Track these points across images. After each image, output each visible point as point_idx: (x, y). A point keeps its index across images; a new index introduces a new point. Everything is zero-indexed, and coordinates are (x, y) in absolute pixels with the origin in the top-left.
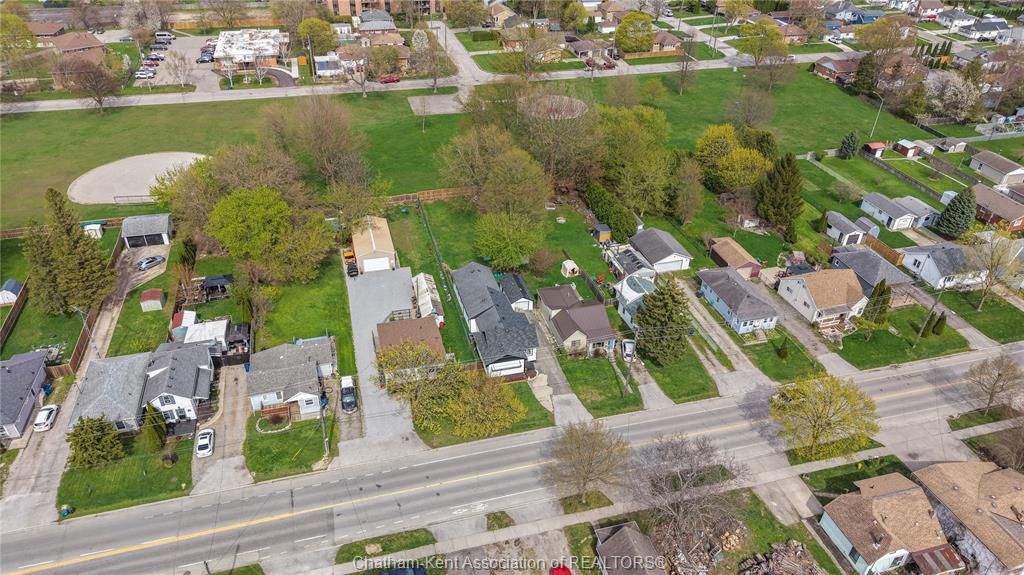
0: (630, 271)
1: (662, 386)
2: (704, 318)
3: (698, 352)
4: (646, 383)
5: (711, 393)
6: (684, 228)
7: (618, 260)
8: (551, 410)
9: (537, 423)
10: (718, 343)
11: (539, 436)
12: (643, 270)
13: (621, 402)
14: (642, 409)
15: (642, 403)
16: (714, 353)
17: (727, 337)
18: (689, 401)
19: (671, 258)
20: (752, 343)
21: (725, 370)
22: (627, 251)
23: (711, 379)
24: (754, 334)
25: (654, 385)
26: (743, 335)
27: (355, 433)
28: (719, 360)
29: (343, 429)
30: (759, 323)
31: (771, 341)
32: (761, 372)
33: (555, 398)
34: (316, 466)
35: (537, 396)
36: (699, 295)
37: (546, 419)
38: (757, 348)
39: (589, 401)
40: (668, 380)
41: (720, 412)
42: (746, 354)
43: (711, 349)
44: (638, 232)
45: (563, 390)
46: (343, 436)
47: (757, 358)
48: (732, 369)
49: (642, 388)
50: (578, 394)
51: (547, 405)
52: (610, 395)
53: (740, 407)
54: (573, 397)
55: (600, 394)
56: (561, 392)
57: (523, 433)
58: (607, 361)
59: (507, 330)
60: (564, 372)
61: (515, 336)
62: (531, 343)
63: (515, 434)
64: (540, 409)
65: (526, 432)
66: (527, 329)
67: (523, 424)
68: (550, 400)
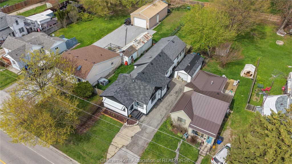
29: (13, 86)
35: (114, 140)
51: (111, 150)
56: (133, 148)
57: (71, 158)
58: (197, 151)
59: (134, 81)
60: (154, 136)
61: (137, 87)
62: (143, 99)
63: (66, 155)
64: (103, 151)
65: (72, 159)
66: (147, 87)
67: (79, 152)
68: (118, 149)
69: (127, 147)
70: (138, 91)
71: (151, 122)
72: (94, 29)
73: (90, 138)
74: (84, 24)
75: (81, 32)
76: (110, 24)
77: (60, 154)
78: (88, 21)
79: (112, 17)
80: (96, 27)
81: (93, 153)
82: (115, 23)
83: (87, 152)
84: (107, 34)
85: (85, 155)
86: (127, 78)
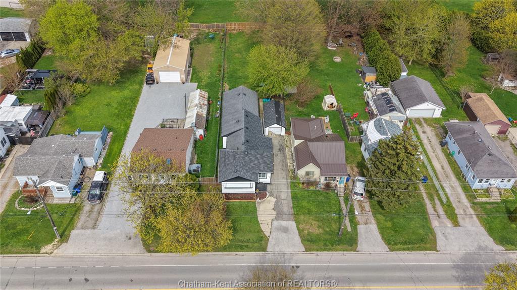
0: (382, 113)
1: (382, 230)
2: (443, 167)
3: (427, 201)
4: (366, 224)
5: (428, 246)
6: (444, 80)
7: (375, 101)
8: (267, 234)
9: (250, 245)
10: (449, 195)
11: (248, 259)
12: (394, 113)
13: (337, 239)
14: (355, 250)
15: (356, 244)
16: (442, 204)
17: (460, 190)
18: (404, 250)
19: (424, 106)
20: (484, 200)
21: (449, 224)
22: (385, 94)
23: (431, 231)
24: (487, 191)
25: (373, 227)
26: (476, 190)
27: (90, 223)
28: (446, 212)
29: (82, 218)
30: (495, 182)
31: (504, 201)
32: (485, 233)
33: (276, 223)
34: (44, 249)
35: (259, 219)
36: (443, 144)
37: (260, 243)
38: (488, 207)
39: (306, 232)
40: (389, 224)
41: (432, 268)
42: (475, 211)
43: (440, 199)
44: (401, 78)
45: (285, 216)
46: (79, 225)
47: (485, 217)
48: (456, 224)
49: (361, 228)
50: (298, 223)
51: (266, 229)
52: (328, 230)
53: (456, 267)
54: (292, 225)
55: (319, 227)
56: (283, 218)
57: (234, 253)
58: (335, 195)
59: (246, 153)
60: (292, 199)
61: (253, 159)
62: (266, 168)
63: (227, 253)
64: (258, 232)
65: (237, 253)
66: (265, 154)
67: (237, 243)
68: (270, 224)
69: (277, 219)
70: (256, 162)
71: (279, 188)
72: (109, 105)
73: (236, 228)
76: (124, 90)
78: (88, 95)
81: (251, 239)
83: (245, 240)
84: (135, 106)
85: (245, 244)
86: (237, 153)
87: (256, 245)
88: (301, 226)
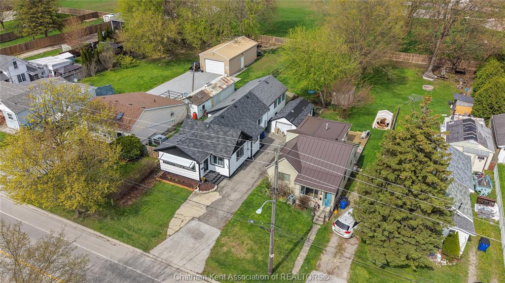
0: (452, 140)
8: (170, 232)
9: (135, 236)
22: (468, 120)
33: (194, 223)
35: (179, 211)
37: (151, 239)
39: (225, 249)
45: (214, 220)
51: (175, 226)
52: (260, 258)
55: (251, 250)
56: (210, 220)
57: (108, 238)
58: (310, 219)
60: (242, 204)
61: (213, 135)
62: (224, 150)
63: (99, 234)
64: (160, 225)
65: (110, 239)
66: (230, 133)
67: (122, 228)
68: (185, 222)
69: (200, 219)
71: (237, 186)
72: (142, 77)
73: (140, 211)
74: (125, 71)
75: (121, 81)
76: (167, 70)
77: (90, 233)
78: (132, 67)
79: (170, 62)
80: (144, 75)
81: (144, 229)
82: (175, 70)
83: (134, 228)
84: (162, 83)
85: (130, 233)
87: (144, 239)
88: (225, 240)
